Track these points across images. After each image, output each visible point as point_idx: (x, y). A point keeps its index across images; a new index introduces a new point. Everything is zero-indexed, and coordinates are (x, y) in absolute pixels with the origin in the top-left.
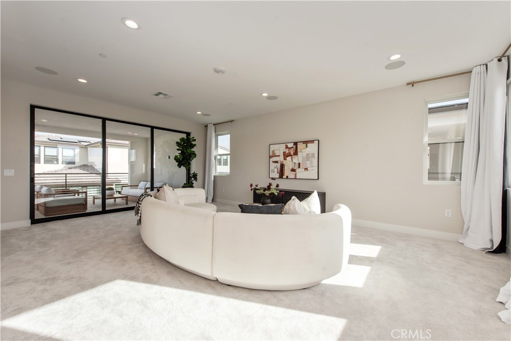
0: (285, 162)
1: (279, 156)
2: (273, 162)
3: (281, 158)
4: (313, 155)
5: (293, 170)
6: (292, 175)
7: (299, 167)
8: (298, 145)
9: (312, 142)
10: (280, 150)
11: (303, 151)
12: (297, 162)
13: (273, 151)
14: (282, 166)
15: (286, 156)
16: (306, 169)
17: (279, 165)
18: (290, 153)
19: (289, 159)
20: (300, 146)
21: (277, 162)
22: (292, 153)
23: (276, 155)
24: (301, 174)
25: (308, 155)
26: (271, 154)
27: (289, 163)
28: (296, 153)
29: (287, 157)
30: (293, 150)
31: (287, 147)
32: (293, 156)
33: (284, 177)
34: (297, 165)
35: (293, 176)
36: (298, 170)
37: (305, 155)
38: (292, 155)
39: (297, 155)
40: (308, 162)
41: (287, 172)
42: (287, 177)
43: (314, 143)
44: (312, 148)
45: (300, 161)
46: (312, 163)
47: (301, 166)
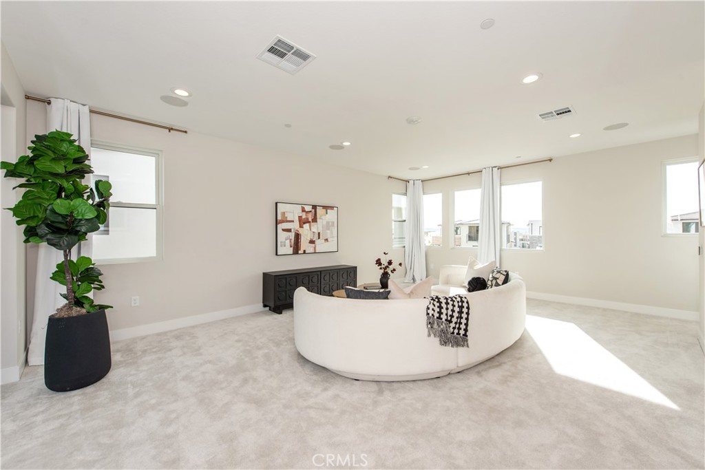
0: (301, 231)
1: (293, 221)
2: (284, 230)
3: (295, 226)
4: (333, 223)
5: (312, 242)
6: (310, 249)
7: (319, 238)
8: (318, 210)
9: (332, 208)
10: (293, 213)
11: (323, 217)
12: (317, 232)
13: (283, 214)
14: (297, 236)
15: (302, 222)
16: (327, 240)
17: (292, 235)
18: (308, 219)
19: (306, 226)
20: (320, 211)
21: (289, 230)
22: (310, 220)
23: (288, 219)
24: (321, 246)
25: (328, 223)
26: (279, 218)
27: (306, 233)
28: (315, 220)
29: (304, 223)
30: (311, 215)
31: (303, 210)
32: (312, 224)
33: (300, 252)
34: (317, 235)
35: (312, 251)
36: (318, 242)
37: (325, 223)
38: (309, 222)
39: (316, 222)
40: (328, 231)
41: (304, 245)
42: (304, 251)
43: (333, 209)
44: (332, 214)
45: (320, 231)
46: (332, 233)
47: (321, 237)
